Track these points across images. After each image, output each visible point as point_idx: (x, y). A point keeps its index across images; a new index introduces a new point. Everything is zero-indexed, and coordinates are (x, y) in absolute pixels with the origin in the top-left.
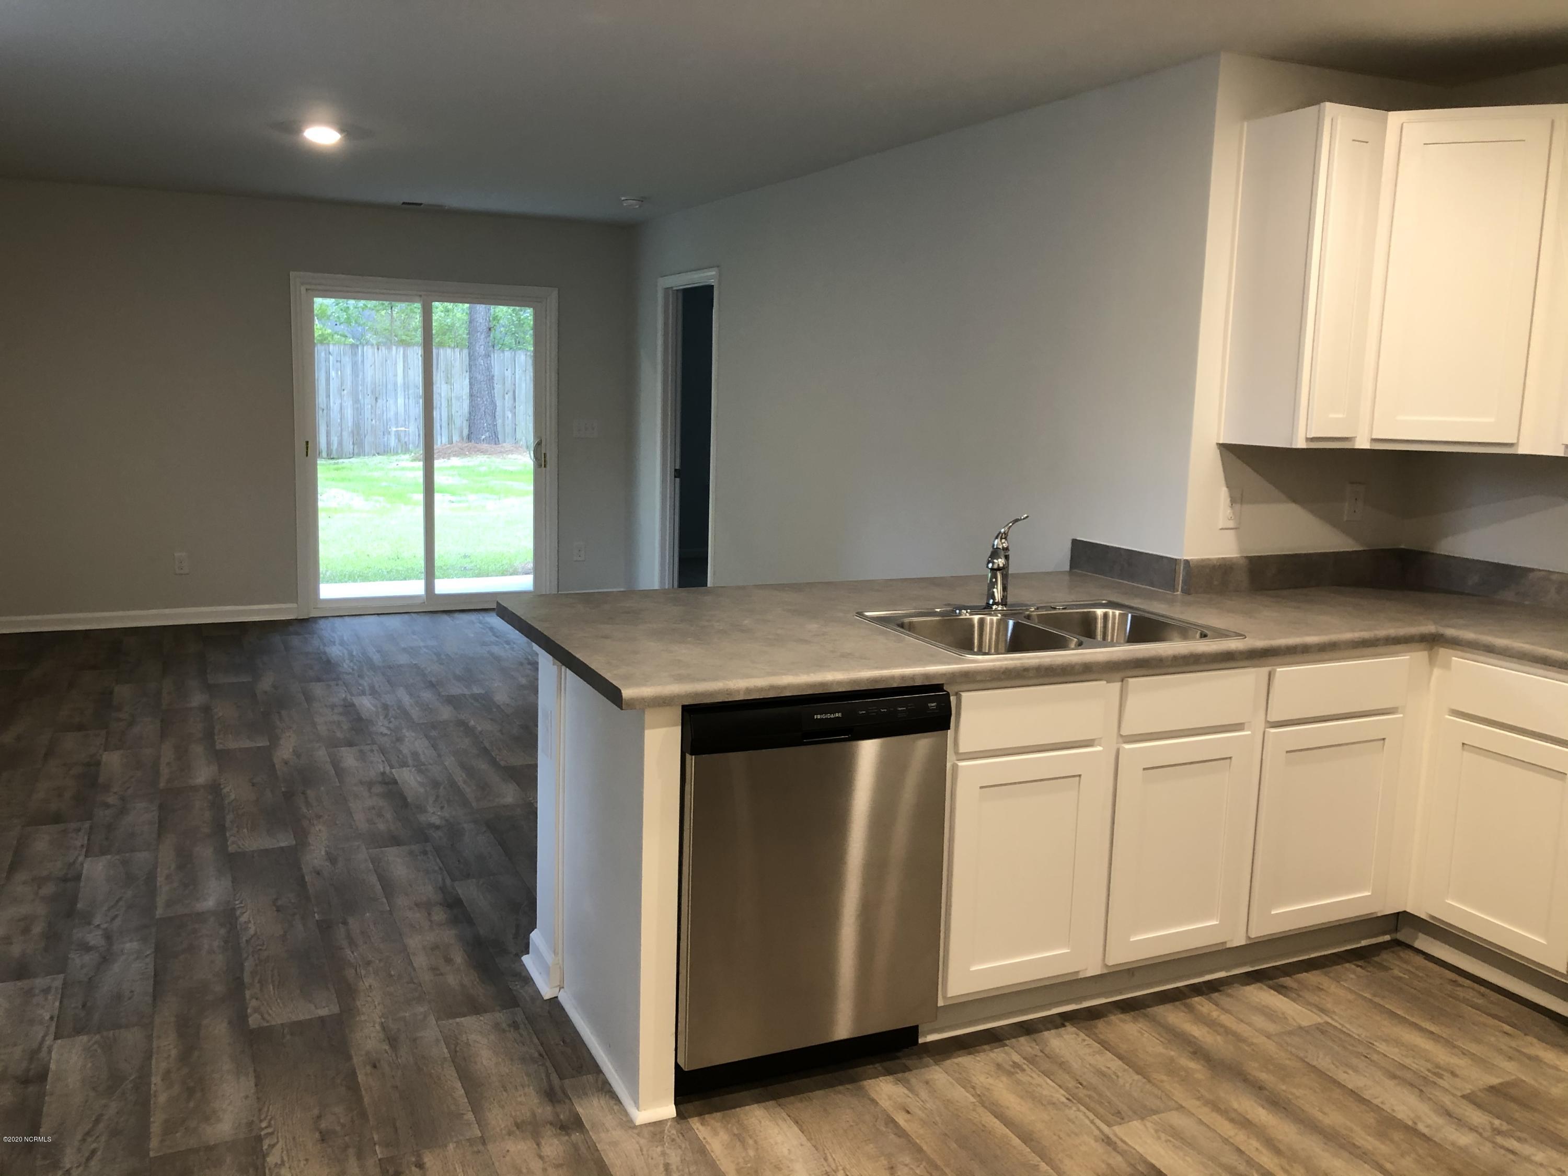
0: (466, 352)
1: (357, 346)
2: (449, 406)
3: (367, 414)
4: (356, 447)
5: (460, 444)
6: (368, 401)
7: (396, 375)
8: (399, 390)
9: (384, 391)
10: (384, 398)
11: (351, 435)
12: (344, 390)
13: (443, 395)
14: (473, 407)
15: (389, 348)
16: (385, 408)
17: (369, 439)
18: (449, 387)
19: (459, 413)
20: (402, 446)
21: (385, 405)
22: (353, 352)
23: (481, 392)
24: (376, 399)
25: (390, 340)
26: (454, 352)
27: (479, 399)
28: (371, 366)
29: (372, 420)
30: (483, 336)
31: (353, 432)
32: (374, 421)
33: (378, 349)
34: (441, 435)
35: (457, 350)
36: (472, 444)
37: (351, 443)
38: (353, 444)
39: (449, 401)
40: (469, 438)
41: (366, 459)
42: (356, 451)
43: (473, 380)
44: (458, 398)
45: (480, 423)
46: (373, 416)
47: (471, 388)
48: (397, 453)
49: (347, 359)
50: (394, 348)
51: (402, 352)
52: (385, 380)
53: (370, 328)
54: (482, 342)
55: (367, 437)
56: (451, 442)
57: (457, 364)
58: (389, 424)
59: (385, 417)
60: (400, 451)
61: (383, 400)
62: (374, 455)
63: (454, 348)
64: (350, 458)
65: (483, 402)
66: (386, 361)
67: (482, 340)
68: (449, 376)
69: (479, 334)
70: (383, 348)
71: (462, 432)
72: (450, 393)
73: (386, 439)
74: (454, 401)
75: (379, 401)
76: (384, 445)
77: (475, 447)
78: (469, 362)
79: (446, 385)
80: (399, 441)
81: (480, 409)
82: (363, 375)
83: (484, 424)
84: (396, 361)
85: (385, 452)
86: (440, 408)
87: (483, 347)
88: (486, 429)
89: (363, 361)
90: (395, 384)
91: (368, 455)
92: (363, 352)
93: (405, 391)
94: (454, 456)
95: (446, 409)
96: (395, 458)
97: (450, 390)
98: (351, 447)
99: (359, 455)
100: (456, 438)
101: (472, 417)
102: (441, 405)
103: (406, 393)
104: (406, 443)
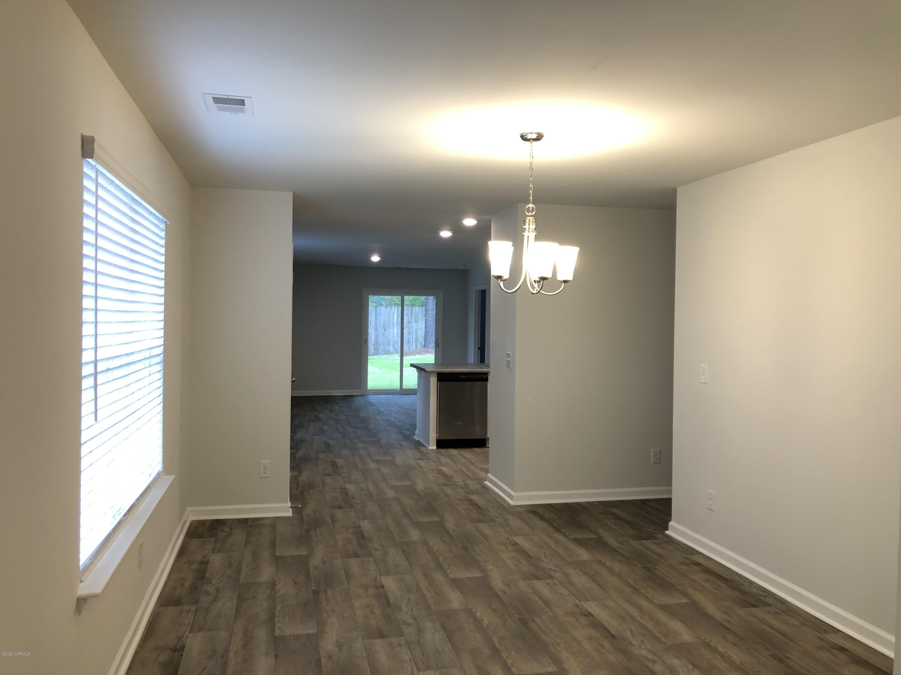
0: (424, 308)
1: (377, 306)
2: (416, 333)
3: (381, 337)
4: (375, 351)
5: (420, 349)
6: (381, 330)
7: (393, 319)
8: (395, 325)
9: (389, 326)
10: (388, 329)
11: (374, 346)
12: (371, 326)
13: (414, 328)
14: (426, 332)
15: (391, 307)
16: (388, 334)
17: (381, 347)
18: (417, 324)
19: (421, 336)
20: (395, 351)
21: (388, 332)
22: (376, 309)
23: (430, 326)
24: (385, 330)
25: (390, 304)
26: (419, 308)
27: (429, 329)
28: (383, 315)
29: (383, 339)
30: (431, 301)
31: (374, 344)
32: (384, 339)
33: (386, 308)
34: (413, 345)
35: (420, 307)
36: (425, 349)
37: (374, 349)
38: (375, 350)
39: (416, 330)
40: (424, 347)
41: (380, 356)
42: (375, 353)
43: (427, 321)
44: (420, 329)
45: (430, 339)
46: (383, 337)
47: (426, 324)
48: (393, 354)
49: (373, 312)
50: (393, 307)
51: (396, 309)
52: (389, 320)
53: (383, 299)
54: (431, 304)
55: (380, 347)
56: (416, 348)
57: (421, 314)
58: (390, 341)
59: (388, 338)
60: (394, 353)
61: (388, 330)
62: (383, 355)
63: (419, 306)
64: (373, 356)
65: (431, 330)
66: (390, 313)
67: (431, 303)
68: (417, 319)
69: (430, 300)
70: (389, 307)
71: (422, 344)
72: (417, 327)
73: (388, 347)
74: (418, 330)
75: (386, 331)
76: (388, 351)
77: (427, 350)
78: (425, 312)
79: (415, 323)
80: (394, 348)
81: (429, 333)
82: (380, 319)
83: (431, 340)
84: (394, 312)
85: (388, 353)
86: (412, 333)
87: (431, 306)
88: (432, 342)
89: (380, 313)
90: (393, 323)
91: (381, 354)
92: (380, 309)
93: (397, 326)
94: (417, 354)
95: (415, 334)
96: (392, 356)
97: (417, 325)
98: (374, 351)
99: (376, 355)
100: (419, 347)
101: (426, 337)
102: (413, 332)
103: (398, 327)
104: (397, 349)
